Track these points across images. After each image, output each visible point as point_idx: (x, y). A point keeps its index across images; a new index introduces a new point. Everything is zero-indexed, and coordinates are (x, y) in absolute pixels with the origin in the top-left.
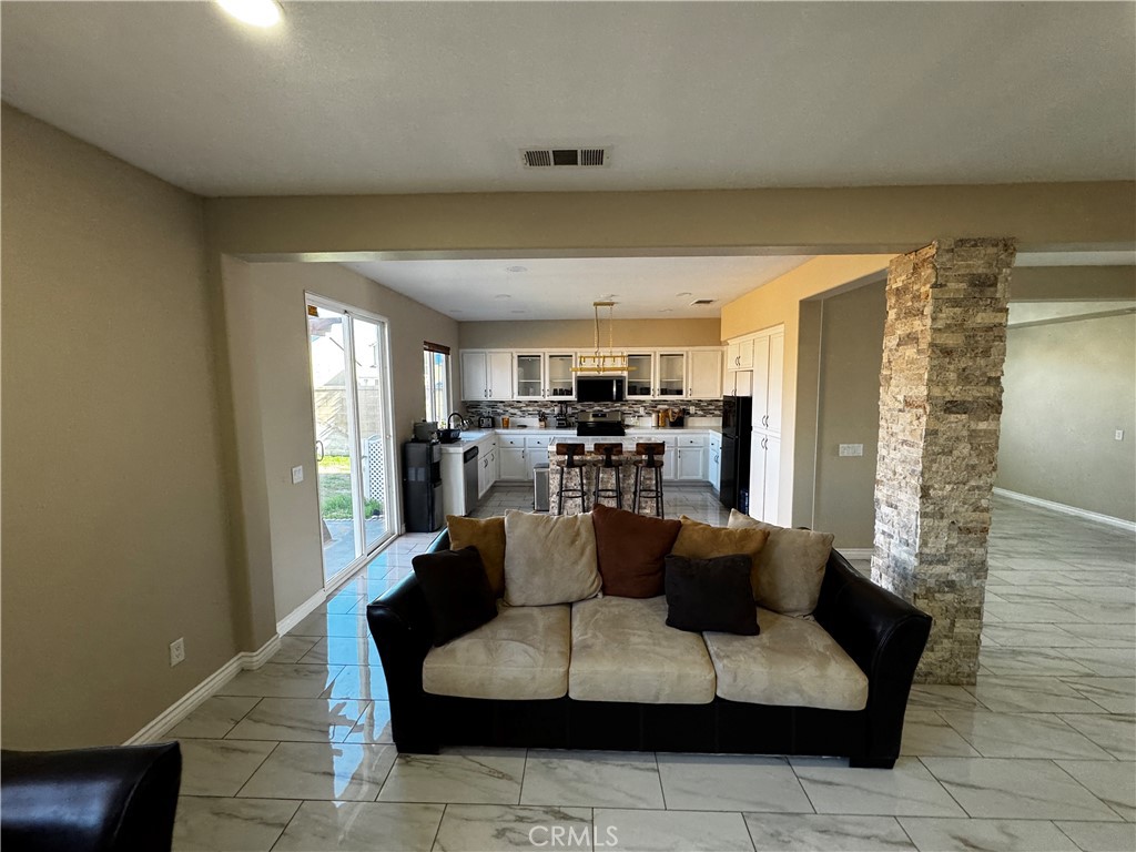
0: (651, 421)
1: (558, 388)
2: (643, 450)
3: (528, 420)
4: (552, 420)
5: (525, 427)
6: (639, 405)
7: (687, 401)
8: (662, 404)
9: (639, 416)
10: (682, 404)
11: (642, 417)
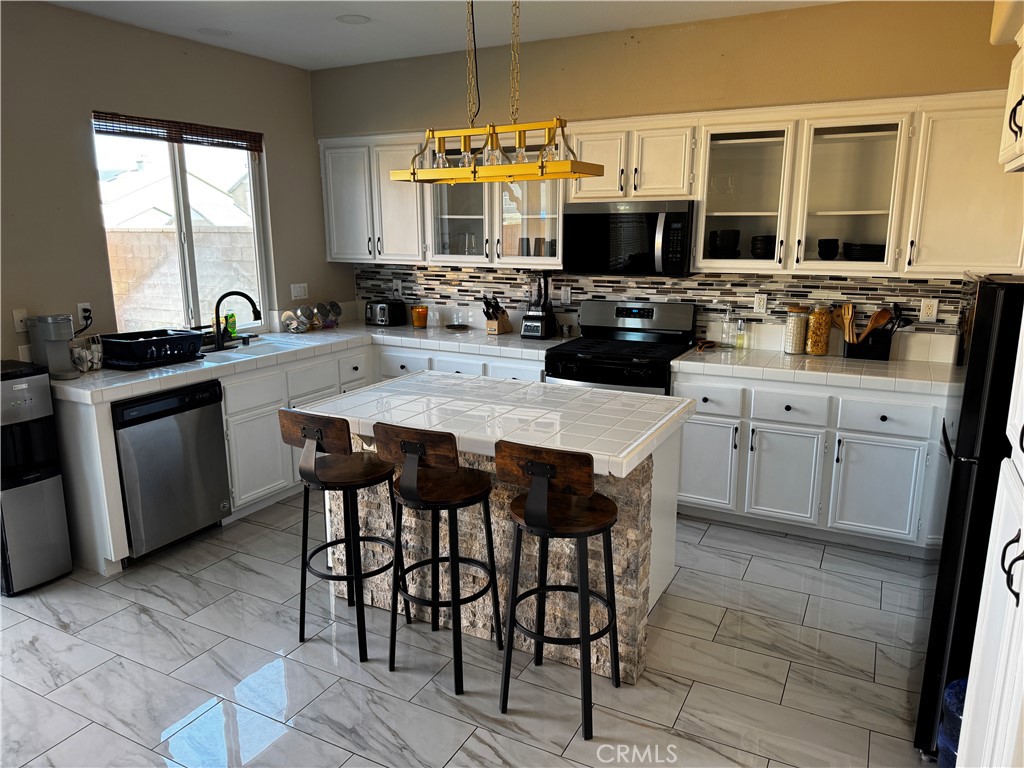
0: (779, 337)
5: (460, 329)
6: (752, 286)
7: (911, 281)
8: (824, 288)
9: (749, 320)
10: (893, 290)
11: (759, 321)
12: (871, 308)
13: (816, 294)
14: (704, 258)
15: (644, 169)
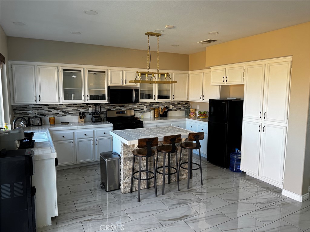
0: (150, 115)
1: (93, 94)
2: (193, 138)
3: (68, 118)
4: (88, 117)
5: (67, 123)
6: (143, 105)
7: (168, 102)
8: (155, 104)
9: (143, 112)
10: (166, 104)
11: (145, 112)
12: (163, 108)
13: (154, 106)
14: (141, 99)
15: (127, 79)
